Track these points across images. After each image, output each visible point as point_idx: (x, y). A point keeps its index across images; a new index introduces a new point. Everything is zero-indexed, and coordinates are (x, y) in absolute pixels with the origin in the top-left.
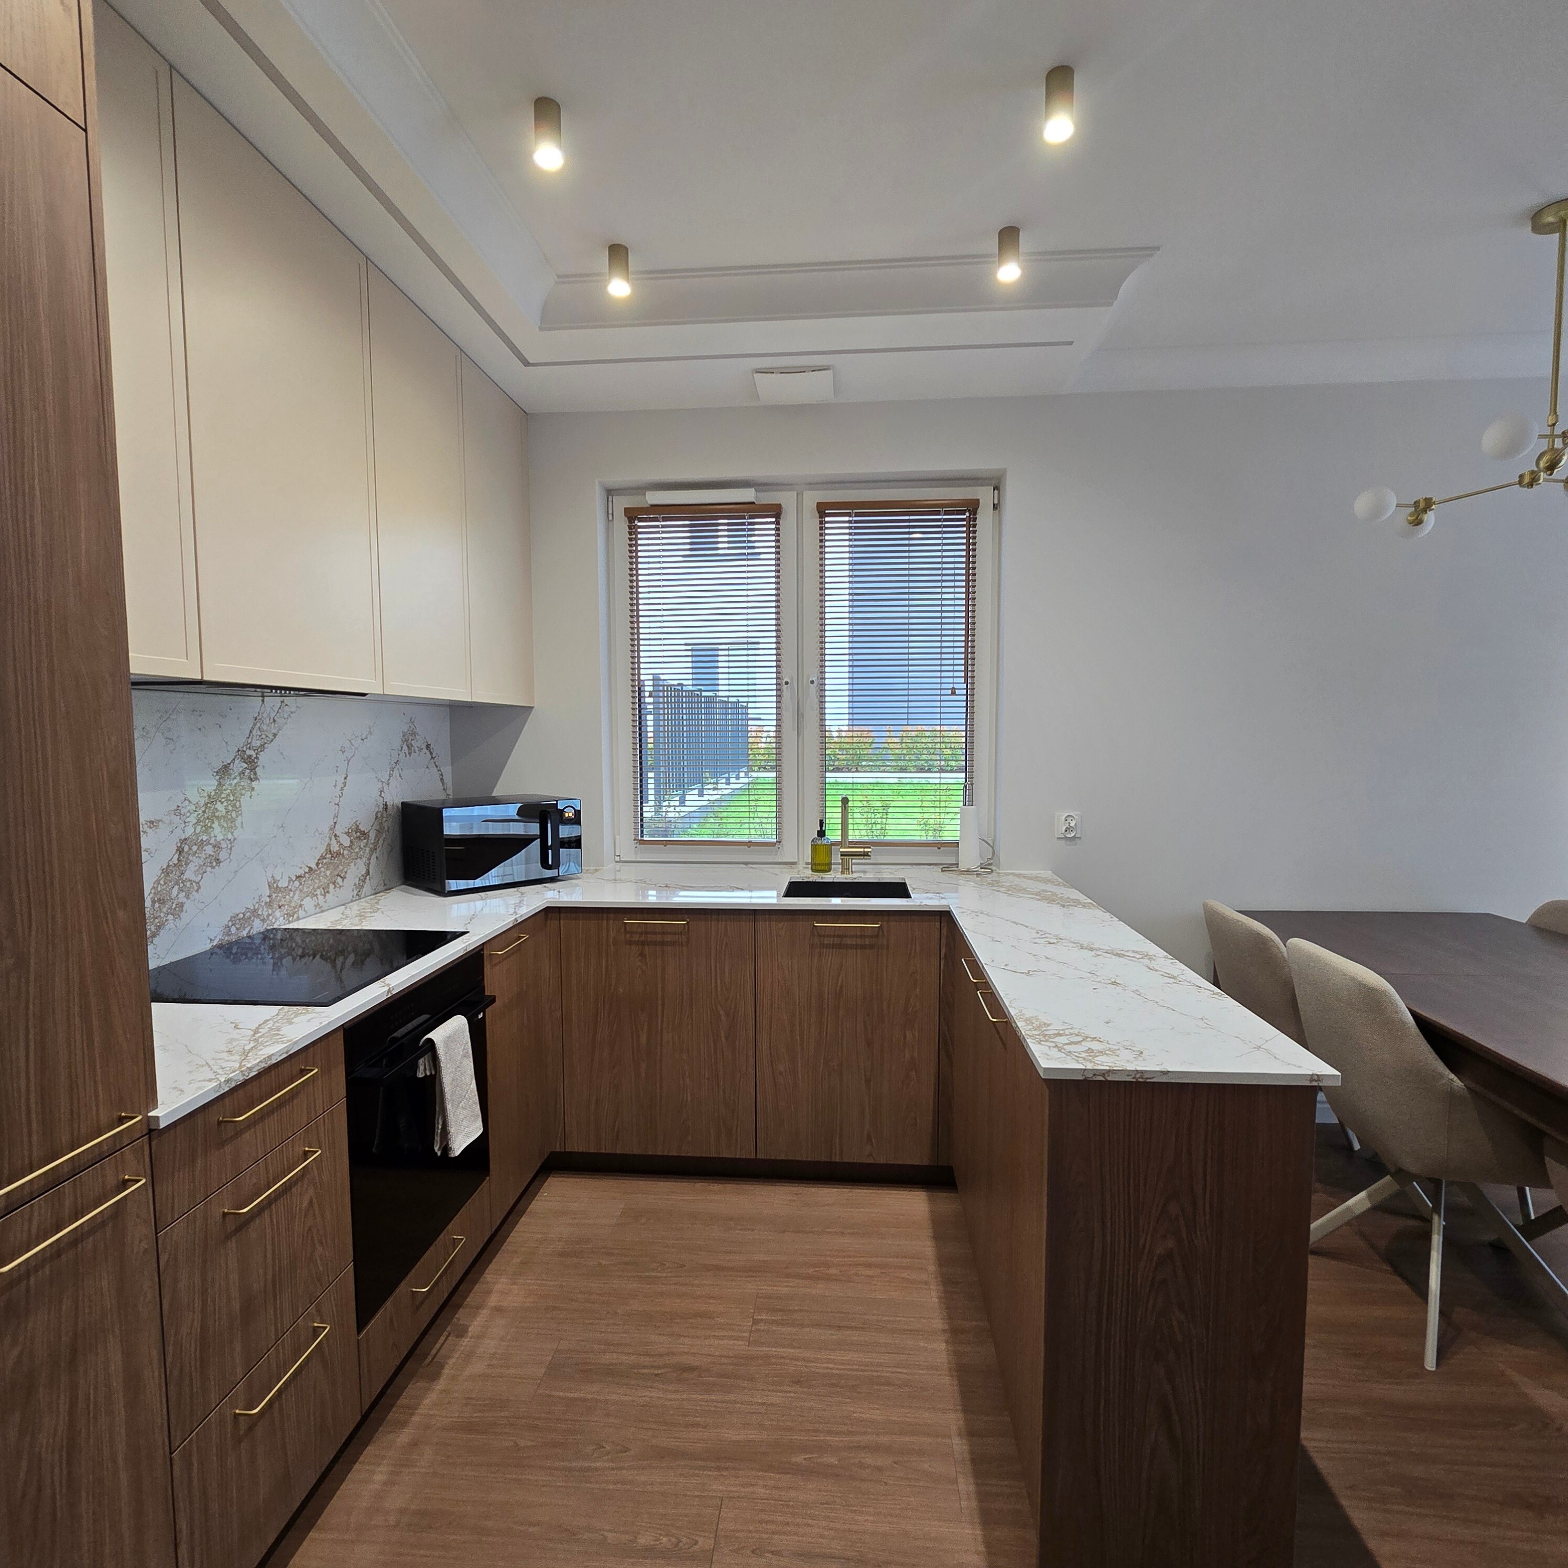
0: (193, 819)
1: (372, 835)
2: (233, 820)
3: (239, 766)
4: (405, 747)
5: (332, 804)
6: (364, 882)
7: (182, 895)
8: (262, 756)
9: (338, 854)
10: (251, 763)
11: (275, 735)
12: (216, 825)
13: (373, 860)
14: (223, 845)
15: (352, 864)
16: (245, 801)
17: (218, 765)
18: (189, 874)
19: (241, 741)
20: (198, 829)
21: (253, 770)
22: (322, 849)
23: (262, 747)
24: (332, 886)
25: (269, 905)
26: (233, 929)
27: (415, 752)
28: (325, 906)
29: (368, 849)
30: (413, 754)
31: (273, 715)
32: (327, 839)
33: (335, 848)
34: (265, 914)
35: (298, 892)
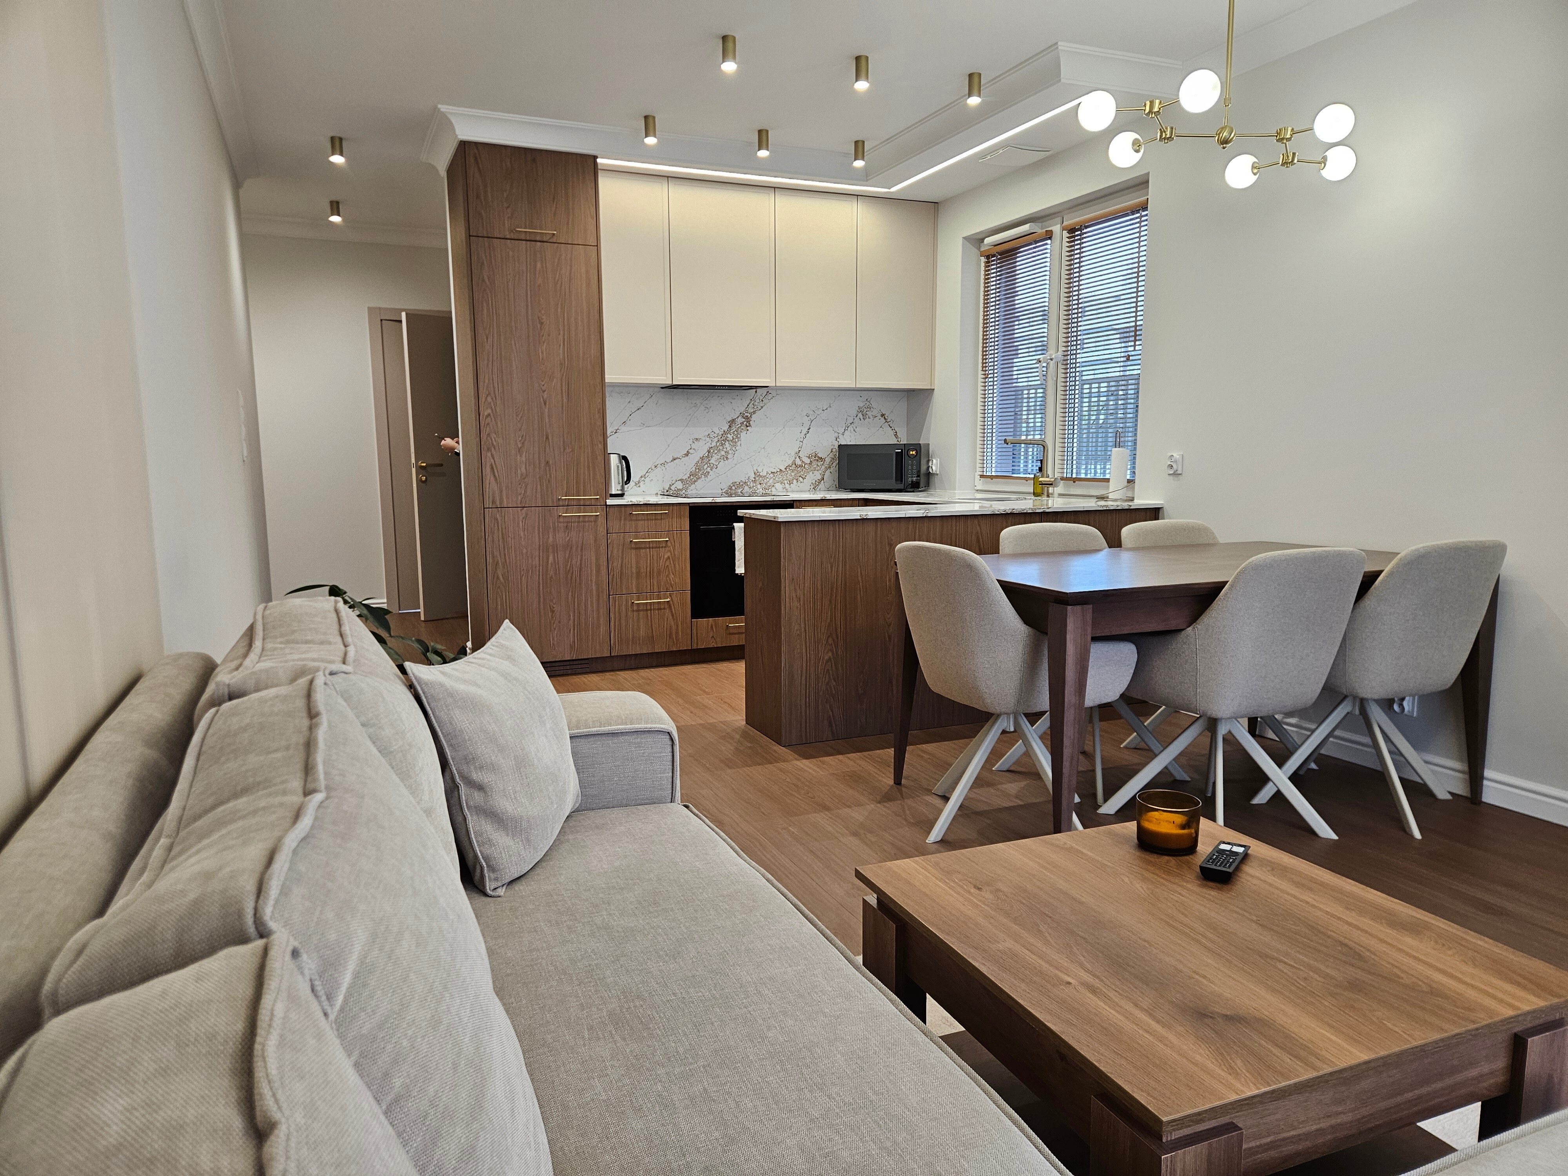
0: (716, 440)
1: (828, 460)
2: (736, 443)
3: (741, 420)
4: (860, 415)
5: (798, 441)
6: (819, 483)
7: (709, 469)
8: (753, 416)
9: (801, 466)
10: (748, 419)
11: (762, 407)
12: (727, 443)
13: (828, 472)
14: (730, 452)
15: (811, 473)
16: (743, 435)
17: (731, 419)
18: (713, 461)
19: (742, 409)
20: (718, 444)
21: (749, 422)
22: (790, 463)
23: (754, 412)
24: (795, 481)
25: (754, 481)
26: (733, 488)
27: (869, 418)
28: (789, 489)
29: (823, 467)
30: (867, 420)
31: (761, 398)
32: (793, 458)
33: (798, 462)
34: (752, 485)
35: (772, 480)
